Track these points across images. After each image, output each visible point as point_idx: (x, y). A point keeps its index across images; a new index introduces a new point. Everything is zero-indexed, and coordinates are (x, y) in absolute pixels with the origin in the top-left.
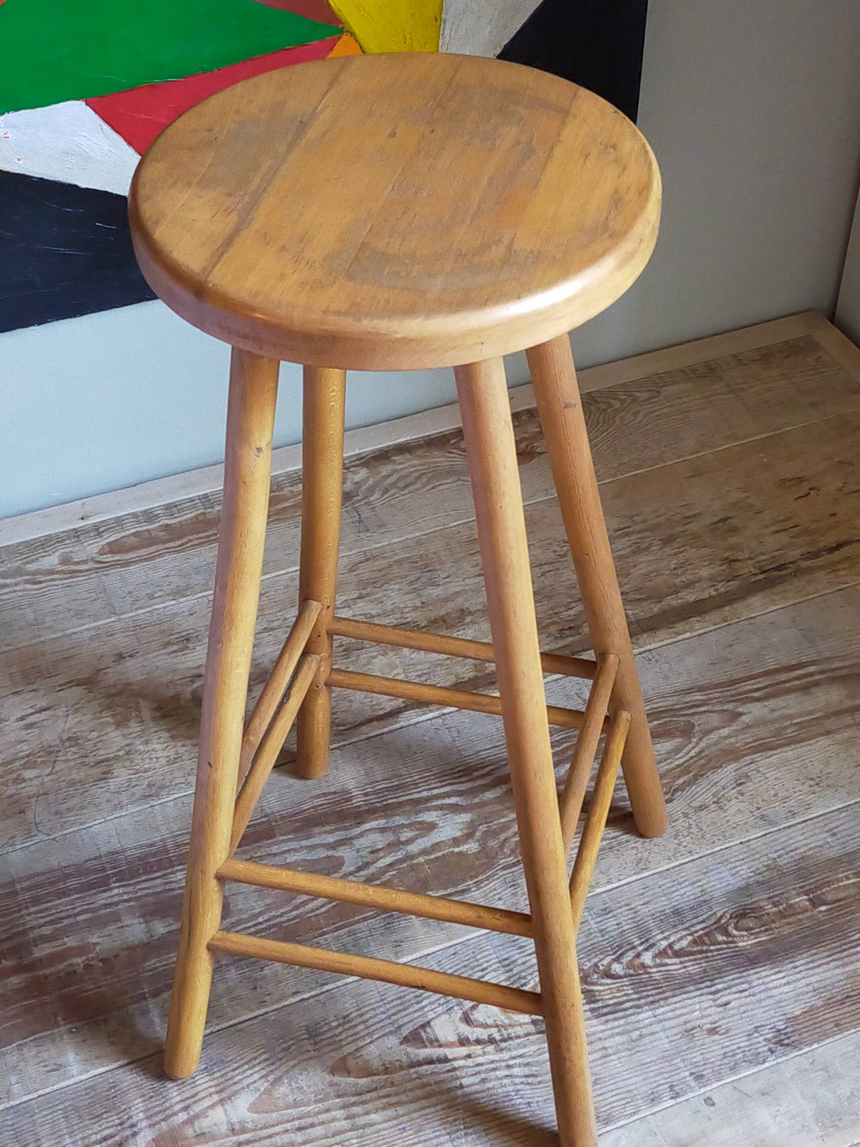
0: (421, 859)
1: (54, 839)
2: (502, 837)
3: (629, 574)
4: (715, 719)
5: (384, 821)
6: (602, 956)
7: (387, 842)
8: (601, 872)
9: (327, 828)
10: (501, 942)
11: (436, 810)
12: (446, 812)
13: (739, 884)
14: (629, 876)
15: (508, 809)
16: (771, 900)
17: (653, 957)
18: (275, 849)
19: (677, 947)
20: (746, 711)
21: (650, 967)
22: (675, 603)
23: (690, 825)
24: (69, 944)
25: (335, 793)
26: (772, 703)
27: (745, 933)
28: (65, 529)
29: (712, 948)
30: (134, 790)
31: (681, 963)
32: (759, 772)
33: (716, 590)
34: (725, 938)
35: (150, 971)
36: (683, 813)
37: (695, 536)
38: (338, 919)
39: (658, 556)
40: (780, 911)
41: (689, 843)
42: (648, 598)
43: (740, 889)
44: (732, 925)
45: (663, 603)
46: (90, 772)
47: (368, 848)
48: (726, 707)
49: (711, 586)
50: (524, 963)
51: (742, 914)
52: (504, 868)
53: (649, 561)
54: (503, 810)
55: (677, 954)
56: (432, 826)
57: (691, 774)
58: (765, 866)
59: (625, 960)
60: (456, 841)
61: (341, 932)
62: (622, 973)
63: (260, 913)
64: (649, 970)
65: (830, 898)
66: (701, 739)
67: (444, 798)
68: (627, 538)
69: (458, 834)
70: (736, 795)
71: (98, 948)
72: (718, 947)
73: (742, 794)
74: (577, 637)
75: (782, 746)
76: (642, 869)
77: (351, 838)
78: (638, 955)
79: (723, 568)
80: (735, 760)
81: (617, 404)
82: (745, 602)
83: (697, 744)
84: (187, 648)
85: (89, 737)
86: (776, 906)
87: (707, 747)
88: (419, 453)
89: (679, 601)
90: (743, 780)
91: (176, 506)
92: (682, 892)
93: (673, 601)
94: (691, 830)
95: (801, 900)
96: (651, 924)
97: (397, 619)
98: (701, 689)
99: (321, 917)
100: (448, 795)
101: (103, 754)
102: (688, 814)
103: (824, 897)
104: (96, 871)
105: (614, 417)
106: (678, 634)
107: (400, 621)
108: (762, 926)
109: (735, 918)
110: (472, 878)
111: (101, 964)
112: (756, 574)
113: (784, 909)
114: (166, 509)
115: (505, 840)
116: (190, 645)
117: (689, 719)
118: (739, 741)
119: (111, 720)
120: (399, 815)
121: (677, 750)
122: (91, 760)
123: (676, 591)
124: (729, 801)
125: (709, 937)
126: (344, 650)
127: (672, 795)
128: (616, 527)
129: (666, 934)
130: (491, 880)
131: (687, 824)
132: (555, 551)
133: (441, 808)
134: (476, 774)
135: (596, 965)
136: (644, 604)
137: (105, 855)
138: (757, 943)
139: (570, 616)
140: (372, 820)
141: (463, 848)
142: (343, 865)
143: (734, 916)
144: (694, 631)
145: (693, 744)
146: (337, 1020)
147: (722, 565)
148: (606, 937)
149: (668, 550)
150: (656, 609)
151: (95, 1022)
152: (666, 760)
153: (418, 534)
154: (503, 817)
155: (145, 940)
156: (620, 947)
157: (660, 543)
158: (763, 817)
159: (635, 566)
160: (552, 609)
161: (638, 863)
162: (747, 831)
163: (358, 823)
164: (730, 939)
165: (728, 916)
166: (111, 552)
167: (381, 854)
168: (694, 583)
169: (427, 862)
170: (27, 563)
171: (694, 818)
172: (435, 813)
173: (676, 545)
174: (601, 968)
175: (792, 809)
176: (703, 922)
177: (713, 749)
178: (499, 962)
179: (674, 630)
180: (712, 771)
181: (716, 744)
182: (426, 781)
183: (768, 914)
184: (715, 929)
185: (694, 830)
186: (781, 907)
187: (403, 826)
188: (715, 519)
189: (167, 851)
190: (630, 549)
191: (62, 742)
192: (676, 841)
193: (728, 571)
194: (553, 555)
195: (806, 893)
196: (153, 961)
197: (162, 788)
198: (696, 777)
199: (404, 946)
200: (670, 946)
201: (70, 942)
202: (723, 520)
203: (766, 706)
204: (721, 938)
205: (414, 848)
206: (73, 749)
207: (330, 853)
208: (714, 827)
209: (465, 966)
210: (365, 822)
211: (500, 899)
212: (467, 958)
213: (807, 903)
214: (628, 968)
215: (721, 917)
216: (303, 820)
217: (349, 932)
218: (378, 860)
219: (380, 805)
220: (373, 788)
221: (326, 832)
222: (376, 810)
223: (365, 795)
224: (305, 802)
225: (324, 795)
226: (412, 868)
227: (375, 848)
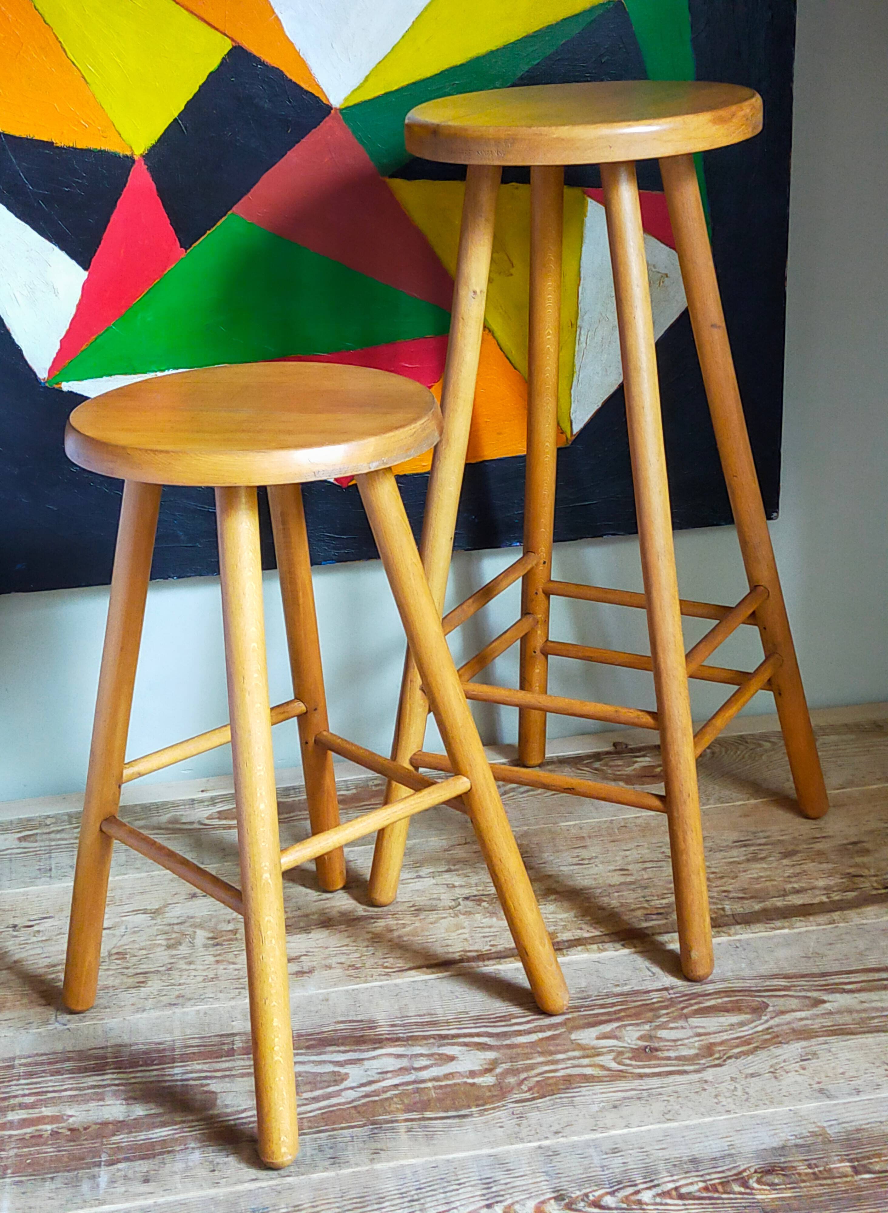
0: (430, 1085)
1: (68, 1029)
2: (523, 1076)
3: (737, 877)
4: (794, 1003)
5: (403, 1049)
6: (596, 1188)
7: (399, 1066)
8: (621, 1117)
9: (342, 1048)
10: (489, 1164)
11: (461, 1046)
12: (472, 1048)
13: (775, 1145)
14: (652, 1124)
15: (539, 1052)
16: (807, 1163)
17: (654, 1196)
19: (683, 1190)
20: (831, 1000)
21: (647, 1204)
22: (779, 904)
23: (735, 1088)
24: (45, 1114)
25: (362, 1021)
26: (864, 996)
27: (768, 1188)
28: (184, 798)
29: (724, 1196)
30: (162, 998)
31: (684, 1205)
32: (830, 1051)
33: (828, 898)
34: (742, 1190)
35: (114, 1144)
36: (731, 1078)
37: (820, 853)
38: (322, 1124)
39: (774, 865)
40: (814, 1173)
41: (729, 1103)
42: (752, 898)
43: (775, 1149)
44: (755, 1179)
45: (767, 903)
46: (125, 980)
47: (377, 1069)
48: (809, 994)
49: (824, 894)
50: (506, 1184)
51: (769, 1170)
52: (516, 1102)
53: (764, 868)
54: (532, 1053)
55: (681, 1197)
56: (452, 1058)
57: (752, 1046)
58: (809, 1132)
59: (621, 1194)
60: (472, 1074)
61: (322, 1135)
62: (613, 1206)
64: (645, 1207)
65: (877, 1168)
66: (772, 1018)
67: (473, 1037)
68: (744, 849)
69: (476, 1068)
70: (797, 1069)
71: (71, 1120)
72: (732, 1196)
73: (804, 1069)
74: (664, 922)
75: (865, 1033)
76: (668, 1120)
77: (363, 1060)
78: (638, 1192)
79: (843, 880)
80: (805, 1039)
81: (767, 745)
82: (859, 910)
83: (767, 1021)
85: (136, 954)
86: (810, 1168)
87: (777, 1026)
88: (549, 767)
89: (785, 903)
90: (810, 1057)
91: (294, 789)
92: (706, 1144)
93: (779, 903)
94: (735, 1093)
95: (845, 1166)
96: (661, 1167)
97: (478, 891)
98: (786, 977)
99: (305, 1120)
100: (478, 1035)
101: (144, 967)
102: (736, 1078)
103: (871, 1166)
104: (97, 1058)
105: (762, 755)
106: (774, 929)
108: (789, 1184)
109: (760, 1173)
110: (477, 1106)
111: (69, 1133)
112: (877, 889)
113: (820, 1171)
114: (284, 791)
115: (525, 1079)
117: (765, 1000)
118: (816, 1024)
119: (164, 943)
120: (420, 1046)
121: (742, 1024)
122: (131, 971)
123: (784, 894)
124: (787, 1072)
125: (723, 1186)
126: (416, 910)
127: (725, 1061)
128: (736, 839)
129: (675, 1178)
130: (497, 1110)
131: (733, 1088)
132: (663, 852)
133: (466, 1044)
134: (514, 1021)
135: (586, 1195)
136: (746, 902)
137: (111, 1047)
138: (779, 1198)
139: (661, 904)
140: (391, 1046)
141: (478, 1080)
142: (346, 1080)
143: (759, 1171)
144: (794, 928)
145: (762, 1021)
146: (287, 1208)
147: (842, 878)
148: (606, 1172)
149: (785, 862)
150: (757, 907)
151: (42, 1179)
152: (726, 1031)
153: (526, 828)
154: (530, 1059)
155: (121, 1119)
156: (620, 1182)
157: (780, 855)
158: (821, 1091)
159: (744, 871)
160: (644, 897)
161: (664, 1114)
162: (800, 1101)
163: (374, 1048)
164: (748, 1191)
165: (752, 1170)
166: (219, 818)
167: (389, 1075)
168: (806, 890)
169: (435, 1088)
170: (136, 820)
171: (743, 1082)
172: (460, 1048)
173: (795, 858)
174: (591, 1198)
175: (857, 1087)
176: (723, 1172)
177: (785, 1027)
178: (481, 1180)
179: (772, 925)
180: (776, 1046)
181: (789, 1023)
182: (459, 1021)
183: (799, 1174)
184: (733, 1180)
185: (739, 1093)
186: (816, 1170)
187: (422, 1055)
188: (845, 842)
189: (173, 1050)
190: (744, 858)
191: (110, 955)
192: (716, 1100)
193: (847, 883)
194: (660, 856)
195: (850, 1161)
196: (122, 1136)
197: (190, 999)
198: (756, 1048)
199: (383, 1154)
200: (676, 1189)
201: (47, 1111)
202: (854, 843)
203: (856, 998)
204: (737, 1188)
205: (425, 1074)
206: (118, 962)
207: (337, 1069)
208: (763, 1093)
209: (442, 1179)
210: (381, 1048)
211: (501, 1127)
212: (447, 1172)
213: (849, 1169)
214: (623, 1202)
215: (744, 1170)
216: (320, 1039)
217: (330, 1136)
218: (384, 1080)
219: (405, 1036)
220: (402, 1021)
221: (339, 1051)
222: (398, 1039)
223: (392, 1026)
224: (329, 1025)
225: (350, 1021)
226: (418, 1091)
227: (385, 1070)
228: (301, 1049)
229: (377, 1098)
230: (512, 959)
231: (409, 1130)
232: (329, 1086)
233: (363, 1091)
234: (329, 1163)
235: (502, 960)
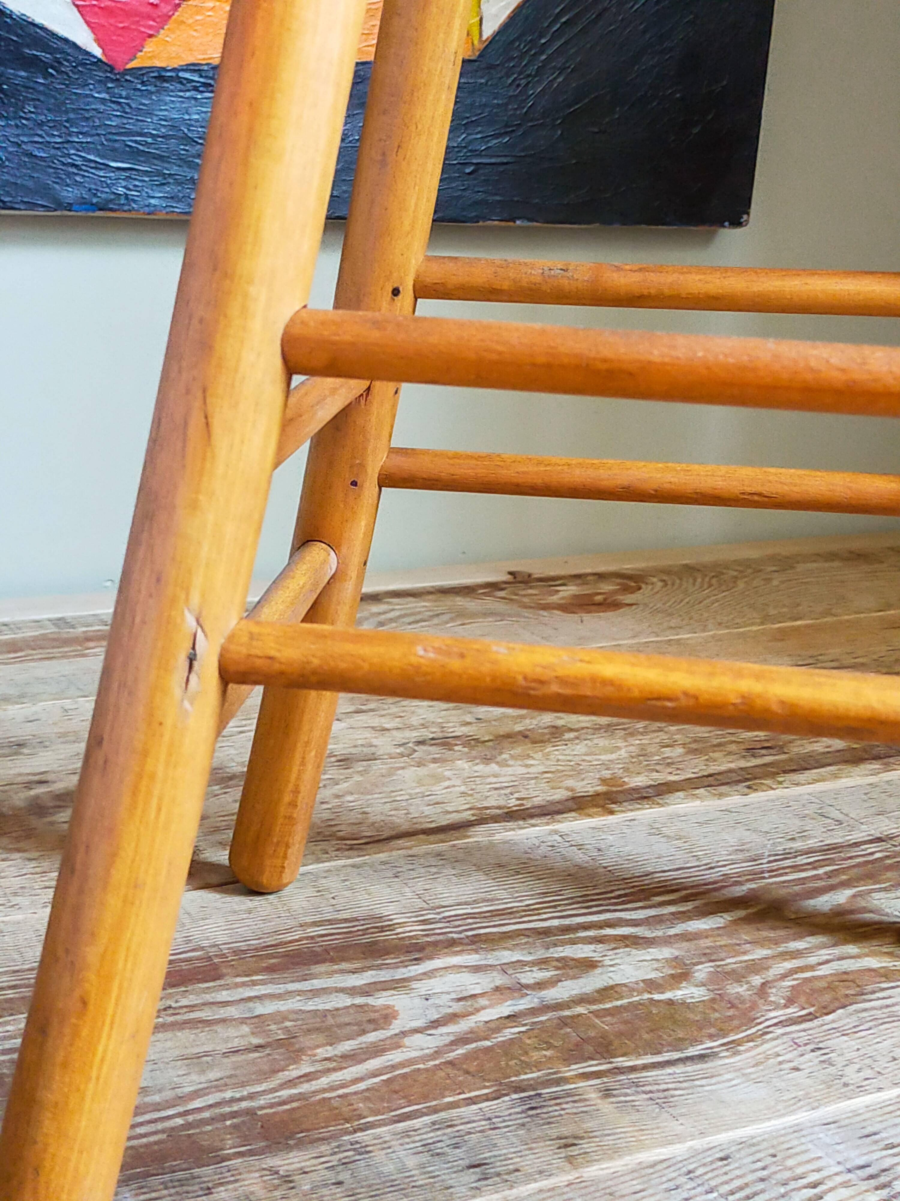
0: (580, 1010)
2: (755, 980)
5: (477, 956)
7: (491, 985)
9: (344, 966)
10: (837, 1138)
11: (590, 943)
12: (613, 946)
18: (224, 996)
25: (354, 920)
47: (448, 993)
52: (782, 1024)
56: (589, 964)
60: (651, 985)
61: (416, 1123)
63: (196, 1094)
67: (601, 928)
69: (652, 975)
74: (782, 758)
77: (405, 980)
81: (731, 572)
84: (16, 754)
88: (429, 597)
99: (356, 1098)
100: (609, 924)
105: (734, 582)
107: (441, 735)
110: (712, 1037)
115: (764, 985)
116: (25, 751)
120: (506, 949)
130: (760, 1040)
133: (598, 940)
139: (757, 737)
141: (674, 994)
142: (394, 1018)
154: (743, 953)
163: (416, 959)
167: (483, 1002)
169: (595, 1014)
172: (591, 946)
182: (555, 907)
187: (522, 963)
199: (586, 1146)
205: (557, 994)
207: (359, 1000)
210: (430, 958)
211: (796, 1069)
212: (760, 1164)
216: (286, 955)
217: (434, 1123)
218: (478, 1010)
219: (462, 936)
220: (439, 913)
221: (342, 972)
222: (453, 943)
223: (424, 922)
224: (288, 931)
225: (330, 922)
226: (564, 1022)
227: (465, 994)
228: (256, 973)
229: (487, 1043)
230: (573, 814)
231: (607, 1093)
232: (364, 1032)
233: (448, 1034)
234: (475, 1177)
235: (559, 817)
